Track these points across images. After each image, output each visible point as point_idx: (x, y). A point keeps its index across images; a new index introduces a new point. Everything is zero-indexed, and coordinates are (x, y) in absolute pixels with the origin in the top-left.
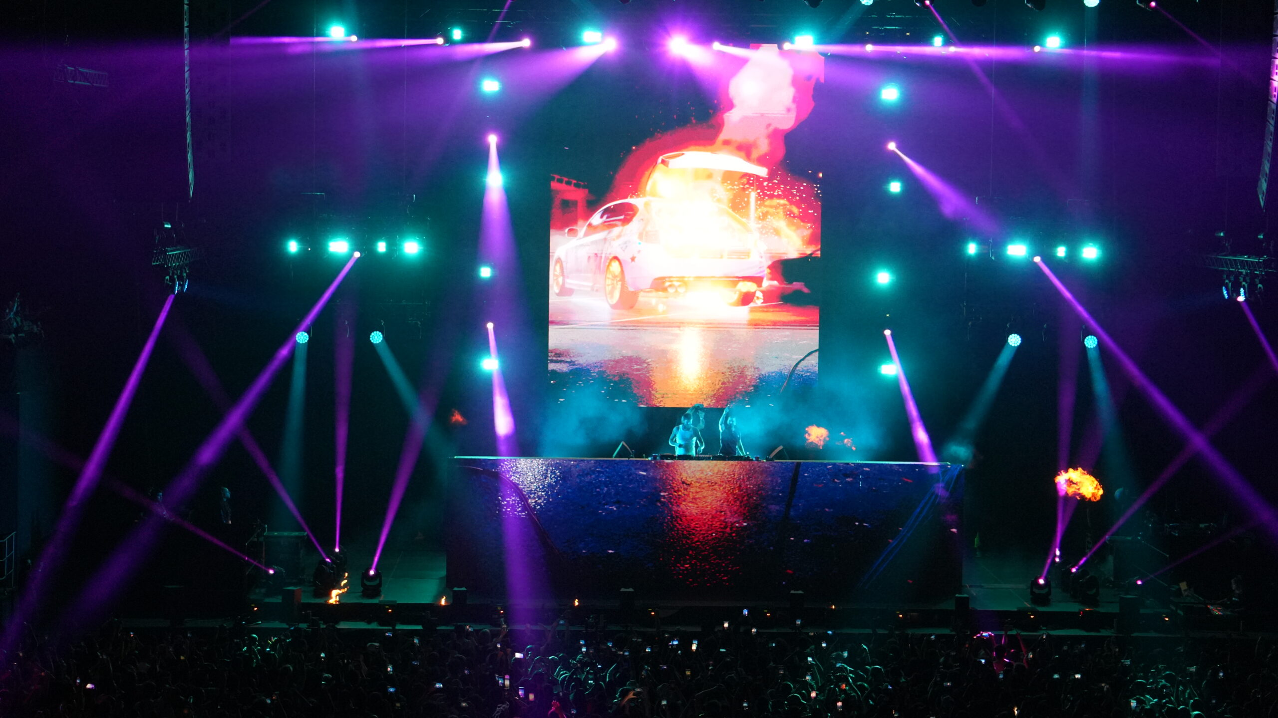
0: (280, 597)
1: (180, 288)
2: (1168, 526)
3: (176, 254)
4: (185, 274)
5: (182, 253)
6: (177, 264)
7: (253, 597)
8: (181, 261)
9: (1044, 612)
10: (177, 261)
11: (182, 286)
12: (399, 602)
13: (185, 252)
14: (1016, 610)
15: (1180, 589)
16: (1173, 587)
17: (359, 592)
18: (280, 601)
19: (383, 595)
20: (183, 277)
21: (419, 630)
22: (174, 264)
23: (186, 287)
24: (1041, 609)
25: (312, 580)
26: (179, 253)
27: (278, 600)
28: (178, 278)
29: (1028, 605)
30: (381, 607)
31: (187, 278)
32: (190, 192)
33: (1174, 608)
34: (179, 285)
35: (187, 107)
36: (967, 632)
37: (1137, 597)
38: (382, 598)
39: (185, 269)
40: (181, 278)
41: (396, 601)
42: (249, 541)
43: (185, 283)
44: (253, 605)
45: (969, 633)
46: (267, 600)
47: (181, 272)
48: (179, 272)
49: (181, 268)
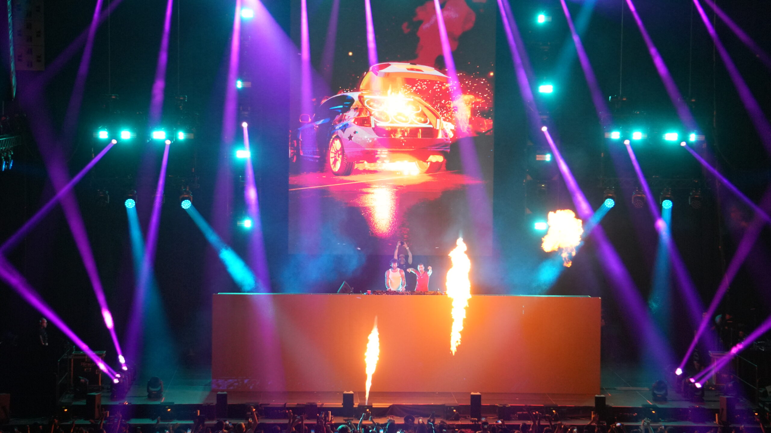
0: (85, 401)
1: (6, 166)
2: (756, 343)
3: (3, 140)
4: (10, 156)
5: (8, 139)
6: (4, 148)
7: (64, 400)
8: (7, 145)
9: (663, 409)
10: (4, 146)
11: (7, 164)
12: (175, 403)
13: (10, 139)
14: (641, 406)
15: (766, 391)
16: (761, 390)
17: (145, 396)
18: (85, 404)
19: (164, 398)
20: (9, 158)
21: (191, 424)
22: (1, 148)
23: (11, 165)
24: (660, 406)
25: (109, 387)
26: (6, 140)
27: (83, 403)
28: (4, 158)
29: (650, 403)
30: (163, 407)
31: (12, 159)
32: (13, 93)
33: (761, 405)
34: (6, 164)
35: (10, 27)
36: (604, 423)
37: (733, 397)
38: (163, 400)
39: (10, 152)
40: (7, 159)
41: (174, 403)
42: (61, 358)
43: (11, 163)
44: (64, 407)
45: (606, 424)
46: (75, 403)
47: (7, 153)
48: (5, 154)
49: (7, 151)
